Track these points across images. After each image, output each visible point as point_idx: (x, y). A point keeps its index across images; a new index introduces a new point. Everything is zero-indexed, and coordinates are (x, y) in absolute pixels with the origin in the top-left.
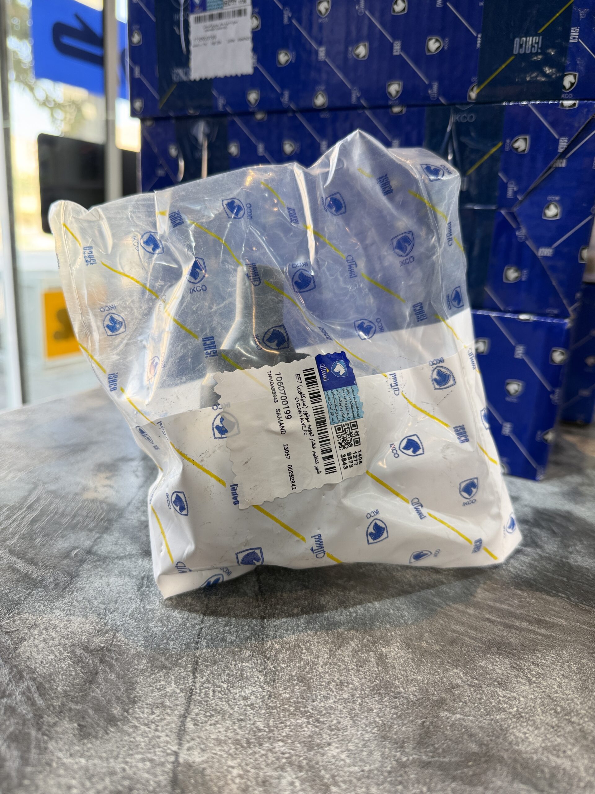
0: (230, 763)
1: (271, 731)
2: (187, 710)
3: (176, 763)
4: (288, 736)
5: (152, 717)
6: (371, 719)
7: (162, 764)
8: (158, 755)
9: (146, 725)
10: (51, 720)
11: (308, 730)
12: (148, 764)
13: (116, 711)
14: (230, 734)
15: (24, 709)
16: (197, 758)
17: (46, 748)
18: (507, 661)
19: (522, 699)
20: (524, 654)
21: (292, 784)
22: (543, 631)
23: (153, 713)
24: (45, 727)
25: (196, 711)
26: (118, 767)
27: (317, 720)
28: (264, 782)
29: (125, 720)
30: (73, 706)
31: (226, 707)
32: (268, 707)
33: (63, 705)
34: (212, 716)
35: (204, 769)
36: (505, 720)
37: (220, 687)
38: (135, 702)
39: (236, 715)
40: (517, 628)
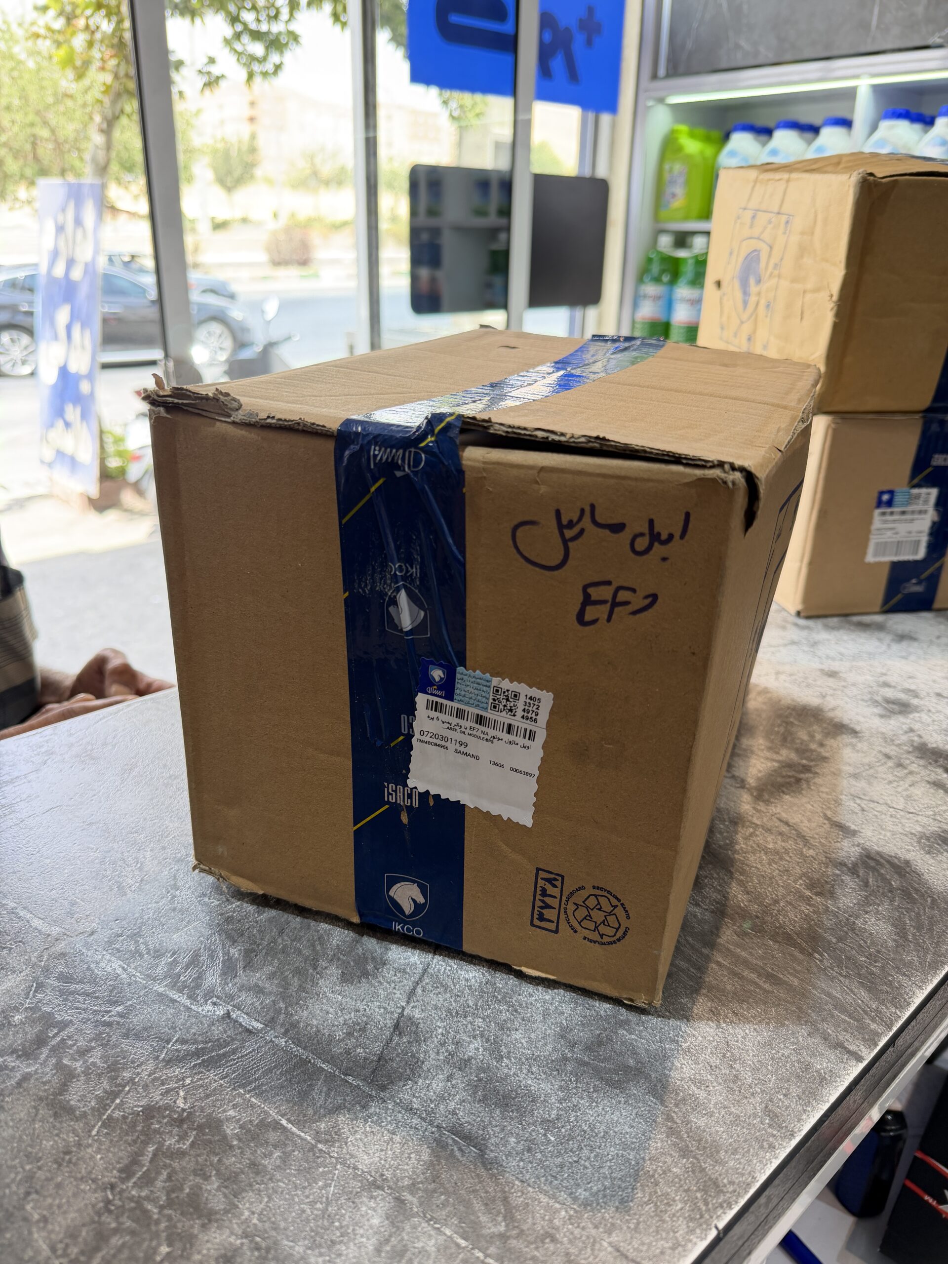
0: (438, 1024)
1: (477, 1009)
2: (421, 979)
3: (401, 1015)
4: (488, 1016)
5: (394, 978)
6: (558, 1020)
7: (392, 1013)
8: (391, 1007)
9: (389, 983)
10: (324, 964)
11: (504, 1016)
12: (382, 1010)
13: (370, 967)
14: (446, 1004)
15: (306, 952)
16: (417, 1014)
17: (317, 983)
18: (709, 1004)
19: (700, 1038)
20: (730, 1002)
21: (477, 1049)
22: (767, 986)
23: (395, 975)
24: (319, 969)
25: (427, 981)
26: (361, 1008)
27: (516, 1011)
28: (457, 1043)
29: (375, 976)
30: (341, 957)
31: (450, 984)
32: (482, 991)
33: (334, 955)
34: (437, 987)
35: (419, 1023)
36: (670, 1049)
37: (451, 966)
38: (385, 964)
39: (456, 991)
40: (742, 978)
